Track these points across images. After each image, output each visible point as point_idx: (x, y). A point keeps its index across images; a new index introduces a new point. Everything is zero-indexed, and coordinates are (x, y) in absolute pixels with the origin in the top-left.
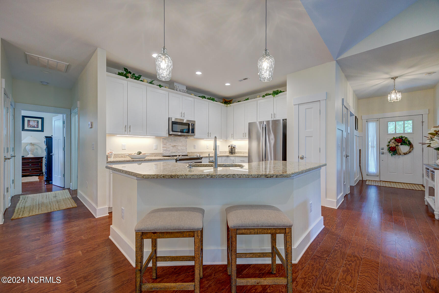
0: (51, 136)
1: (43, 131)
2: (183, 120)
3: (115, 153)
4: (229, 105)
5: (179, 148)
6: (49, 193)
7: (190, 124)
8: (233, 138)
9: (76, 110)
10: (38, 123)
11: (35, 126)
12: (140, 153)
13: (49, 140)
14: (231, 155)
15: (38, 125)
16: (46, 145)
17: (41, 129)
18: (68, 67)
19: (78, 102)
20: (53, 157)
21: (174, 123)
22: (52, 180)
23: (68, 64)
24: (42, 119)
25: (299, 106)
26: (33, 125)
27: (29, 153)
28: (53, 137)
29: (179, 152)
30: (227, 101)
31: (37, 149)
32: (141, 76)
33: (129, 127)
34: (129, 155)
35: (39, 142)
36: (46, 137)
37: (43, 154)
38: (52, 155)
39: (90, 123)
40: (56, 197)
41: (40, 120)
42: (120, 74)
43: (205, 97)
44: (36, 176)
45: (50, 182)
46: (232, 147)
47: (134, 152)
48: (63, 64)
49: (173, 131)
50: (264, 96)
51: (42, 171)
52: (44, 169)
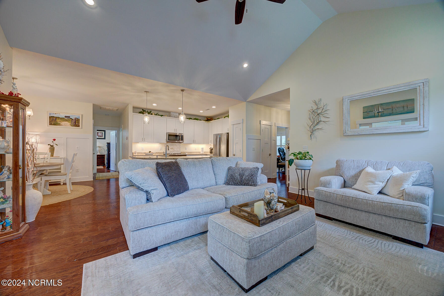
0: (109, 142)
1: (105, 139)
2: (177, 133)
3: (138, 152)
4: (209, 122)
5: (175, 149)
6: (109, 173)
7: (180, 135)
8: (211, 143)
9: (122, 129)
10: (102, 134)
11: (101, 136)
12: (150, 152)
13: (109, 144)
14: (211, 154)
15: (102, 135)
16: (107, 147)
17: (104, 138)
18: (117, 110)
19: (122, 125)
20: (111, 154)
21: (169, 135)
22: (110, 168)
23: (117, 109)
24: (104, 131)
25: (234, 126)
26: (100, 135)
27: (98, 152)
28: (110, 143)
29: (175, 151)
30: (209, 119)
31: (102, 150)
32: (151, 111)
33: (144, 138)
34: (145, 153)
35: (103, 146)
36: (107, 143)
37: (106, 153)
38: (110, 153)
39: (126, 137)
40: (112, 174)
41: (103, 132)
42: (140, 113)
43: (191, 119)
44: (102, 166)
45: (109, 168)
46: (211, 149)
47: (147, 152)
48: (115, 109)
49: (169, 140)
50: (224, 117)
51: (105, 163)
52: (106, 163)
